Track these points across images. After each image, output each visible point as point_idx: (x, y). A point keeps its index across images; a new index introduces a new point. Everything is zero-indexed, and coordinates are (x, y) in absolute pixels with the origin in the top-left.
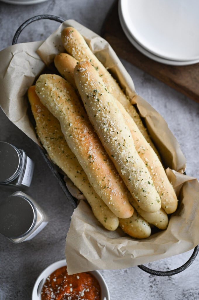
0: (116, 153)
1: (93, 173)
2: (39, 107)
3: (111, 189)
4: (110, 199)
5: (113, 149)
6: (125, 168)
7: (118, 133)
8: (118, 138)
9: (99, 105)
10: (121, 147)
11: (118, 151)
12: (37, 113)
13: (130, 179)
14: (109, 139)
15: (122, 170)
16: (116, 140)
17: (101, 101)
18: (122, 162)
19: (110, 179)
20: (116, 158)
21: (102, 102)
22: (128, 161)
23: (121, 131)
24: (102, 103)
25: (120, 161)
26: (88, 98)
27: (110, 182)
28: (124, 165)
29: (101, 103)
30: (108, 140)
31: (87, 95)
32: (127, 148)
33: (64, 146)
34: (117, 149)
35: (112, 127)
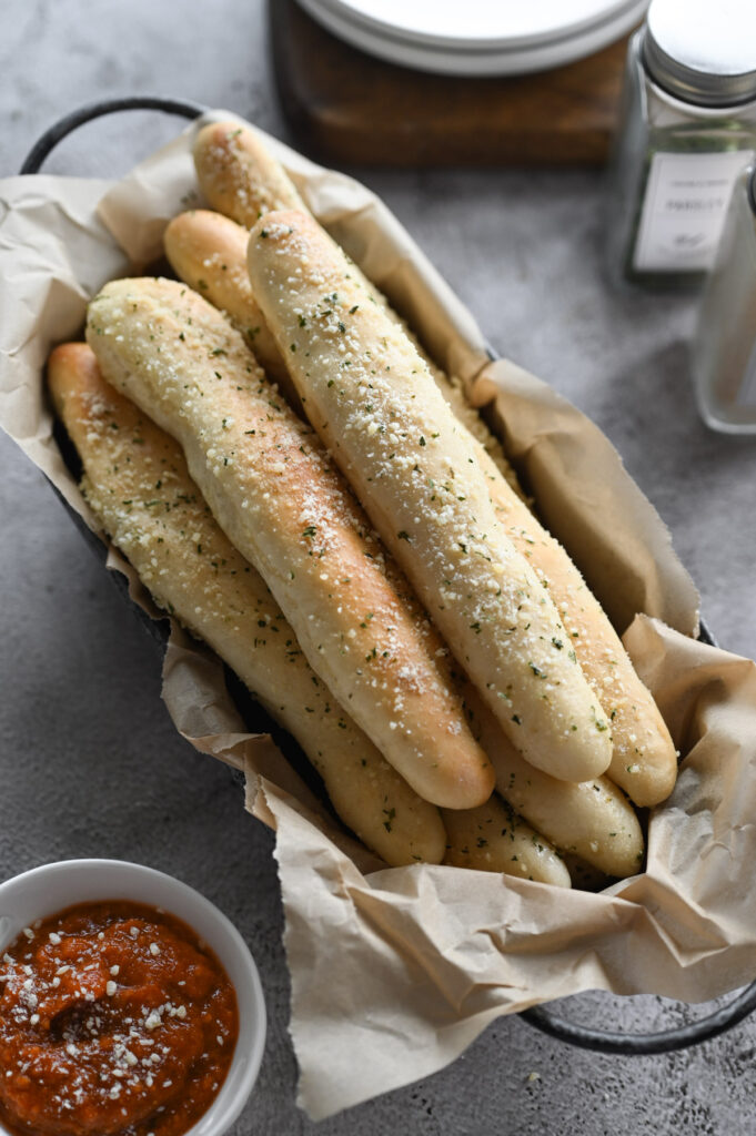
0: (417, 520)
1: (322, 596)
2: (95, 399)
3: (399, 662)
4: (394, 705)
5: (405, 505)
6: (455, 579)
7: (422, 442)
8: (424, 459)
9: (347, 344)
10: (438, 495)
11: (424, 511)
12: (90, 419)
13: (476, 626)
14: (388, 465)
15: (442, 590)
16: (416, 468)
17: (352, 330)
18: (440, 554)
19: (394, 627)
20: (417, 543)
21: (358, 336)
22: (468, 550)
23: (434, 436)
24: (357, 339)
25: (435, 553)
26: (303, 323)
27: (393, 635)
28: (452, 567)
29: (353, 338)
30: (385, 466)
31: (300, 317)
32: (461, 499)
33: (201, 525)
34: (422, 501)
35: (399, 420)
